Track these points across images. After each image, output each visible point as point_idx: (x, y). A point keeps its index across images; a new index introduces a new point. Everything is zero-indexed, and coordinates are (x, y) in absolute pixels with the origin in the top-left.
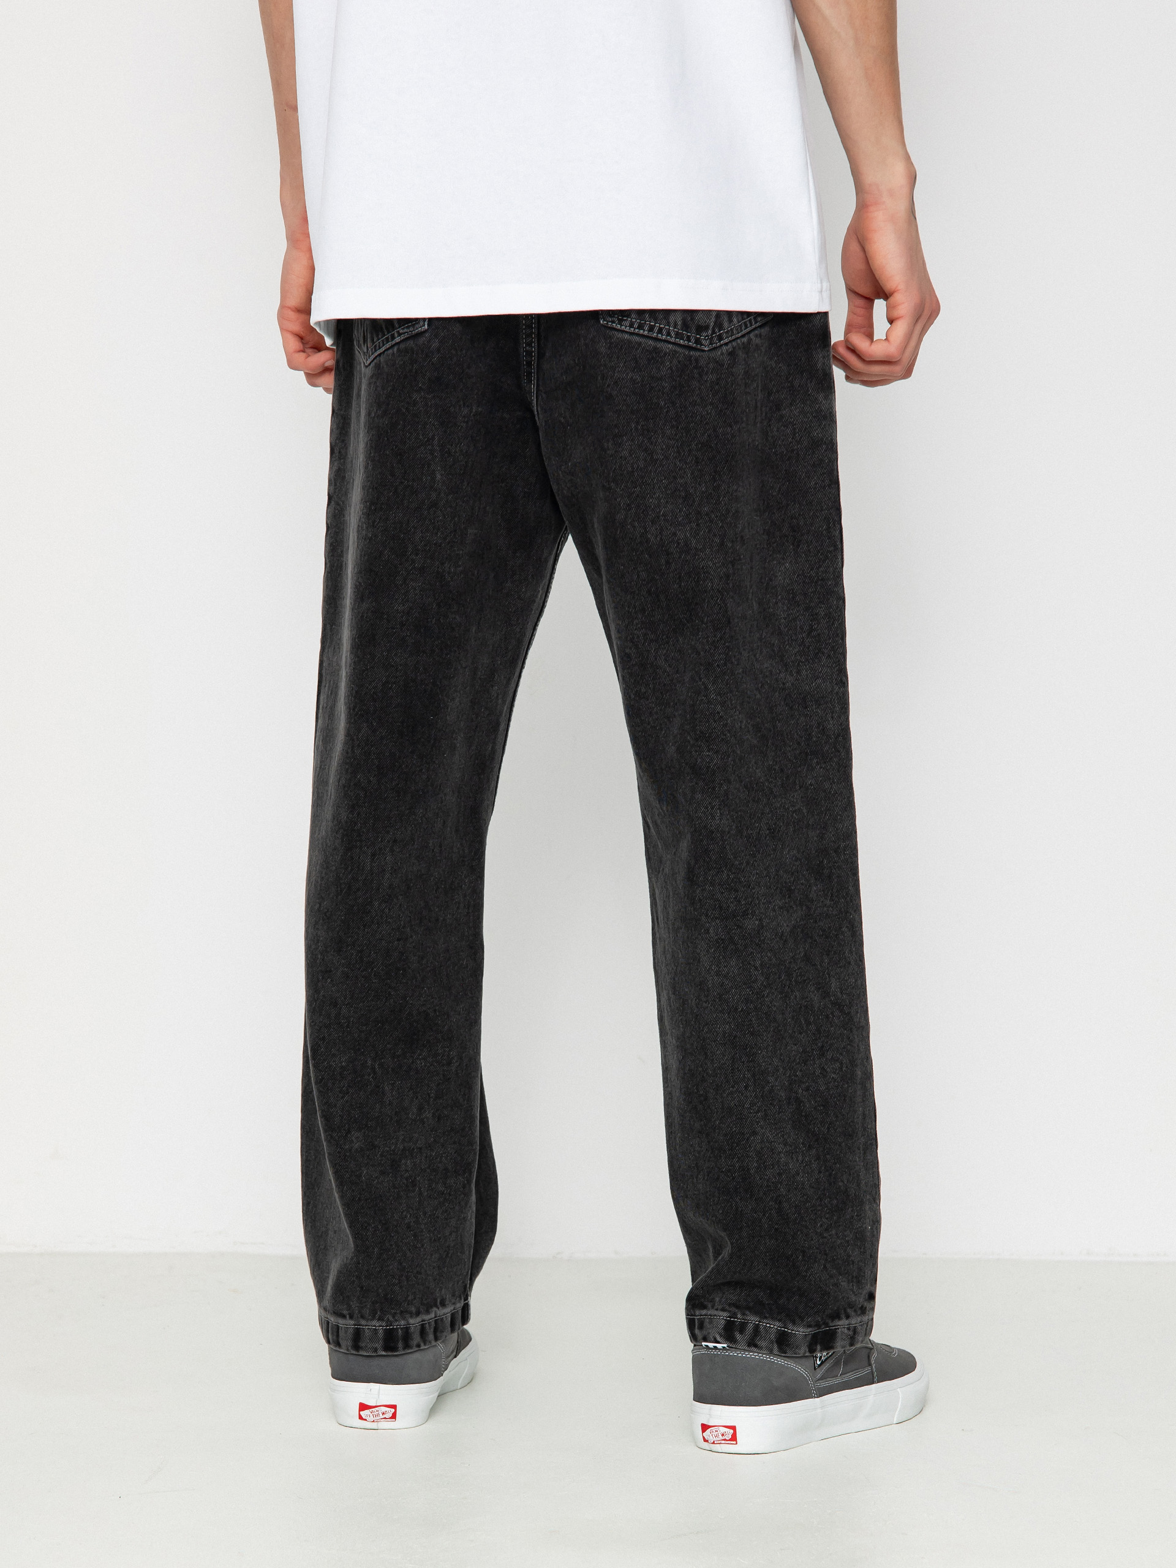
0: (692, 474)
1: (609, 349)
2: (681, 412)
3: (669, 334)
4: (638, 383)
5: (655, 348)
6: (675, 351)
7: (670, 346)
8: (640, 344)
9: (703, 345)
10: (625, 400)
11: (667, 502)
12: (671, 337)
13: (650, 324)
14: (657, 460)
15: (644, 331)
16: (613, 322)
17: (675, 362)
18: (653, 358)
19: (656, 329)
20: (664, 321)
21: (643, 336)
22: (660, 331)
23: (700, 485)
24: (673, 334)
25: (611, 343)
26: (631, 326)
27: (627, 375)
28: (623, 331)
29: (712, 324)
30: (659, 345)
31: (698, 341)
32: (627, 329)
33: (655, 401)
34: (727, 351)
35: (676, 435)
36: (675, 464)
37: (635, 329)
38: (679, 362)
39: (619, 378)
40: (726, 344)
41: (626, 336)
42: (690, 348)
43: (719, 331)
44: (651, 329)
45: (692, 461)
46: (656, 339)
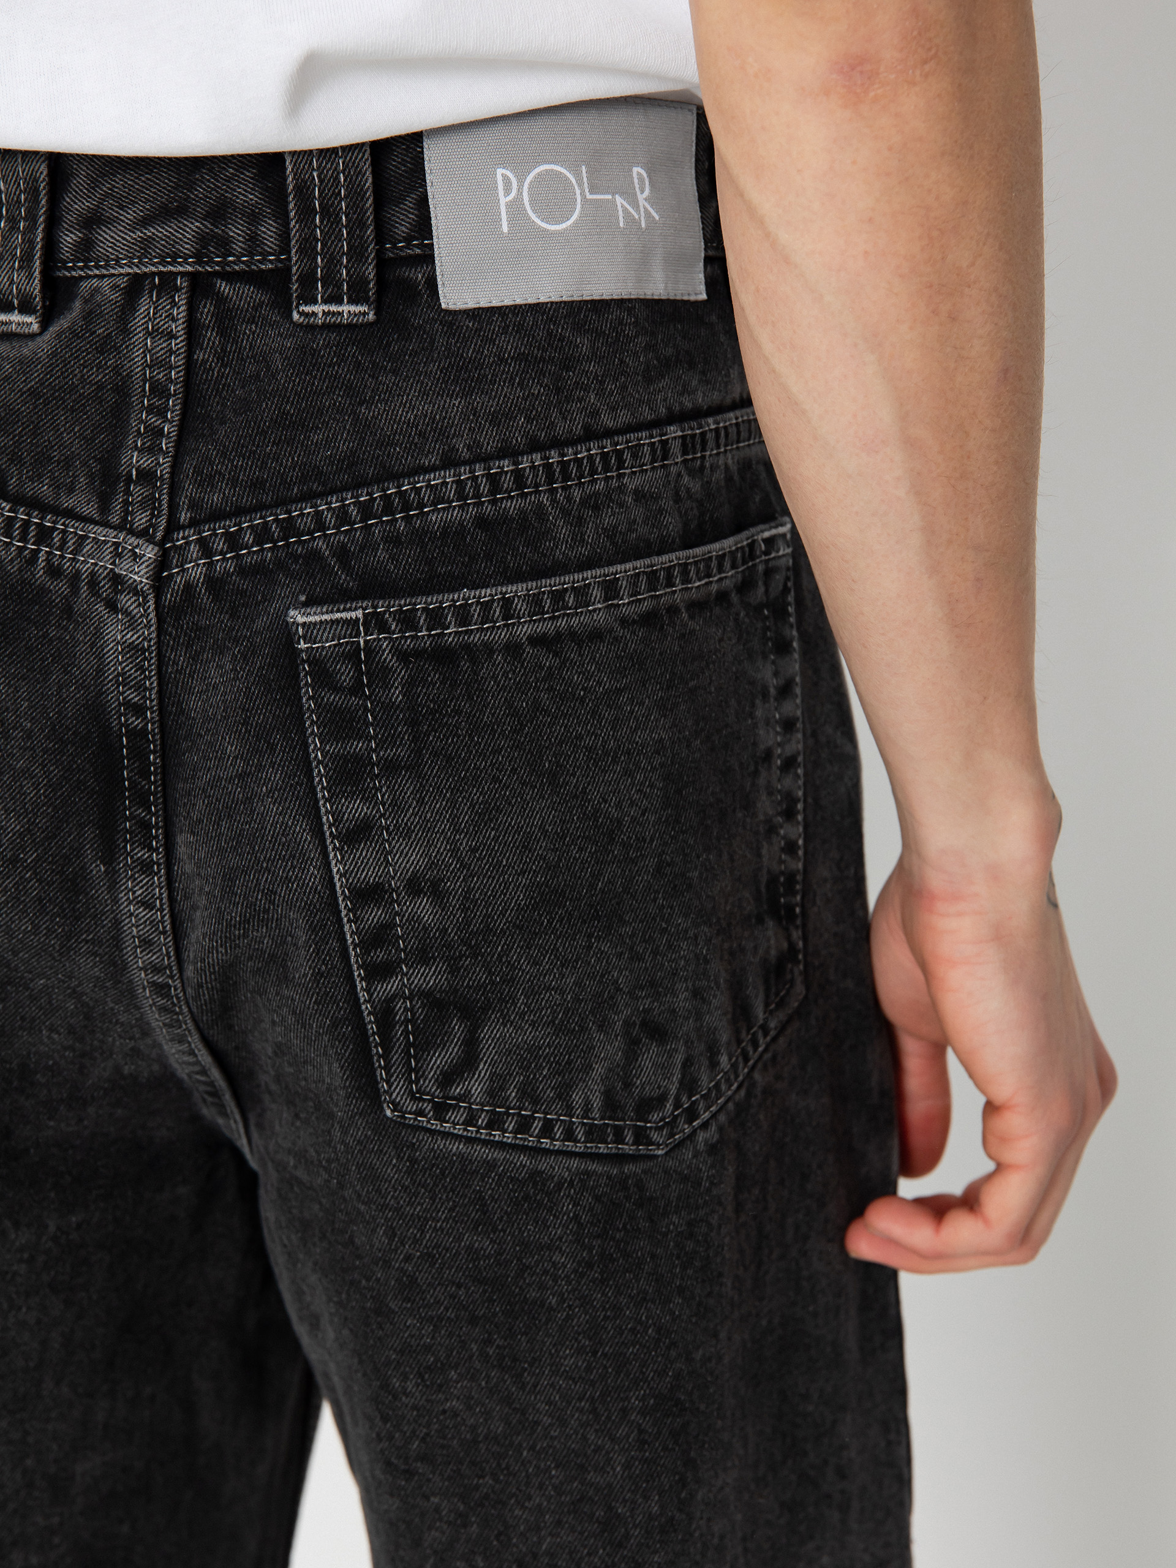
0: (627, 1466)
1: (408, 1172)
2: (606, 1318)
3: (569, 1135)
4: (489, 1257)
5: (535, 1174)
6: (587, 1173)
7: (575, 1163)
8: (492, 1165)
9: (652, 1144)
10: (453, 1296)
11: (559, 1523)
12: (576, 1141)
13: (519, 1114)
14: (537, 1423)
15: (504, 1131)
16: (420, 1113)
17: (587, 1199)
18: (526, 1198)
19: (537, 1126)
20: (558, 1106)
21: (502, 1145)
22: (547, 1130)
23: (646, 1498)
24: (580, 1134)
25: (413, 1161)
26: (470, 1121)
27: (459, 1239)
28: (446, 1135)
29: (673, 1091)
30: (544, 1164)
31: (641, 1136)
32: (459, 1130)
33: (533, 1294)
34: (706, 1141)
35: (589, 1369)
36: (584, 1438)
37: (479, 1128)
38: (597, 1198)
39: (437, 1246)
40: (705, 1126)
41: (456, 1147)
42: (620, 1158)
43: (690, 1098)
44: (523, 1126)
45: (628, 1436)
46: (537, 1151)
